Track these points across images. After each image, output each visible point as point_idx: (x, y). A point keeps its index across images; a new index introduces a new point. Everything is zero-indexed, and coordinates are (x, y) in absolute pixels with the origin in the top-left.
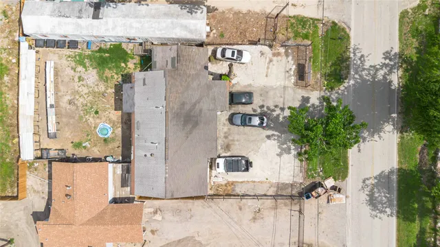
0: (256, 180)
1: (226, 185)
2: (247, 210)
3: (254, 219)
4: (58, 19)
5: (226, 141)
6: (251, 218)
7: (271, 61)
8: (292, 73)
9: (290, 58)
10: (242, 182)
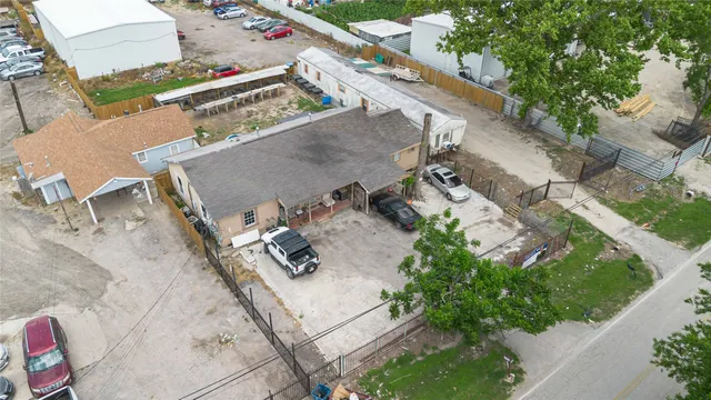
0: (288, 304)
1: (244, 271)
2: (216, 324)
3: (203, 344)
4: (331, 59)
5: (323, 236)
6: (202, 337)
7: (490, 222)
8: (506, 252)
9: (522, 239)
10: (267, 288)
